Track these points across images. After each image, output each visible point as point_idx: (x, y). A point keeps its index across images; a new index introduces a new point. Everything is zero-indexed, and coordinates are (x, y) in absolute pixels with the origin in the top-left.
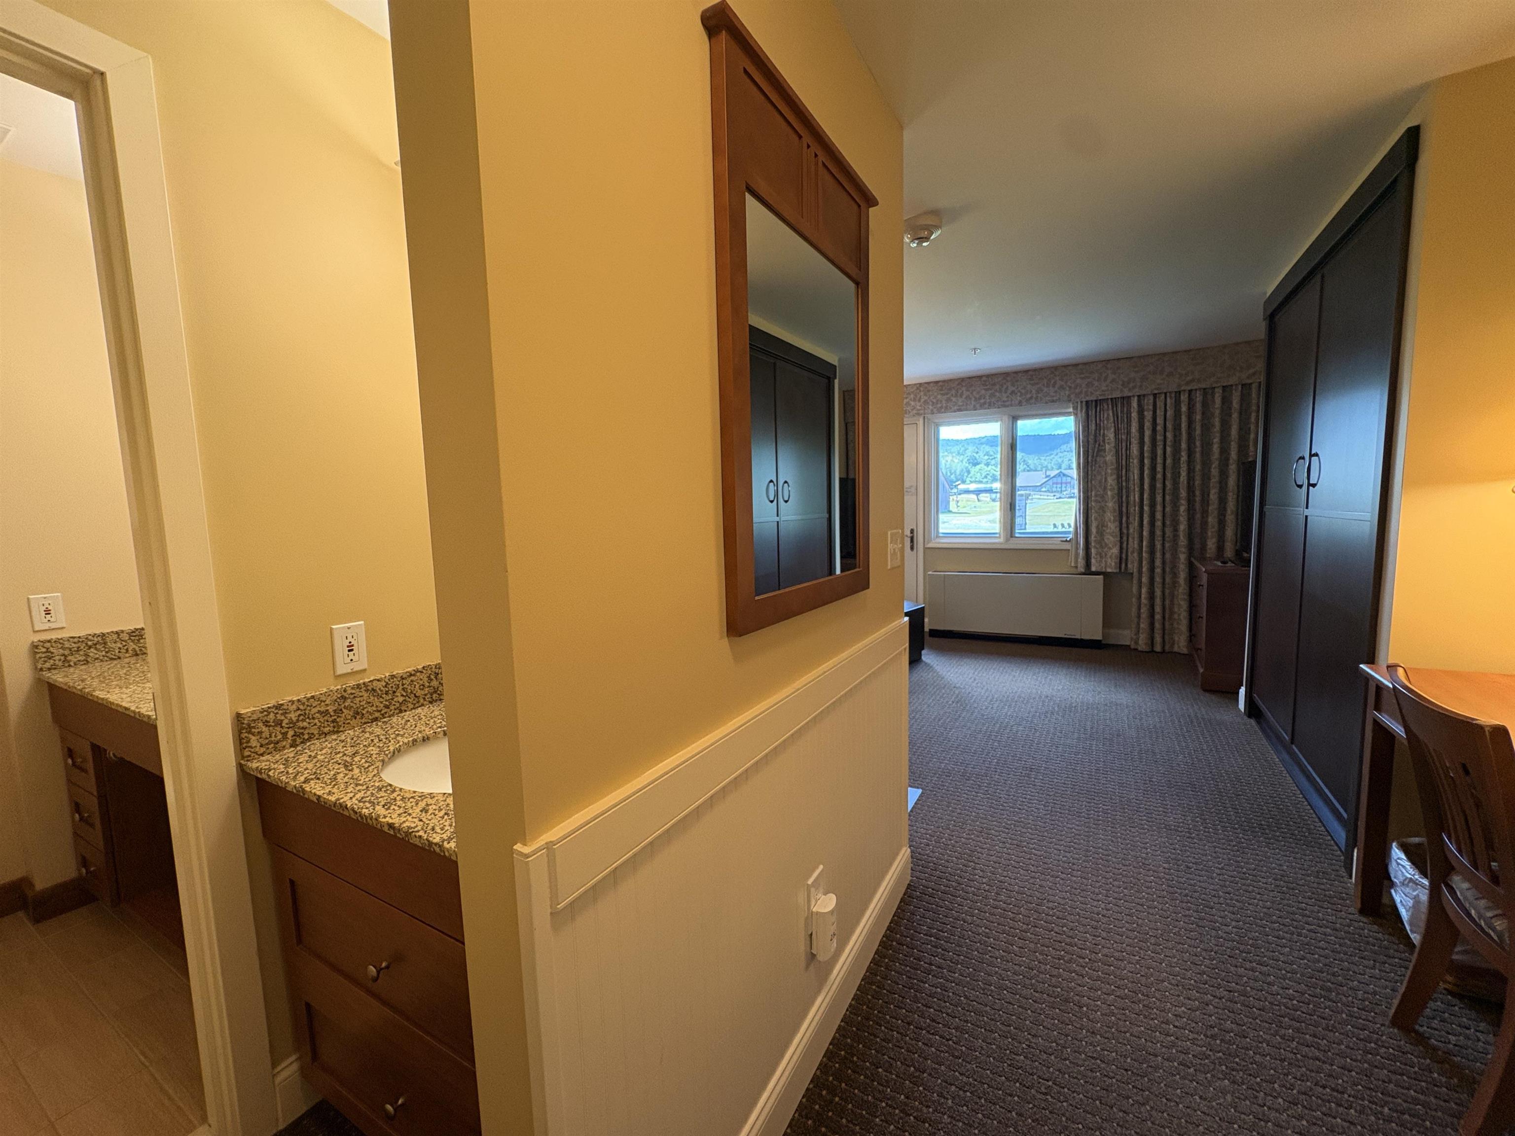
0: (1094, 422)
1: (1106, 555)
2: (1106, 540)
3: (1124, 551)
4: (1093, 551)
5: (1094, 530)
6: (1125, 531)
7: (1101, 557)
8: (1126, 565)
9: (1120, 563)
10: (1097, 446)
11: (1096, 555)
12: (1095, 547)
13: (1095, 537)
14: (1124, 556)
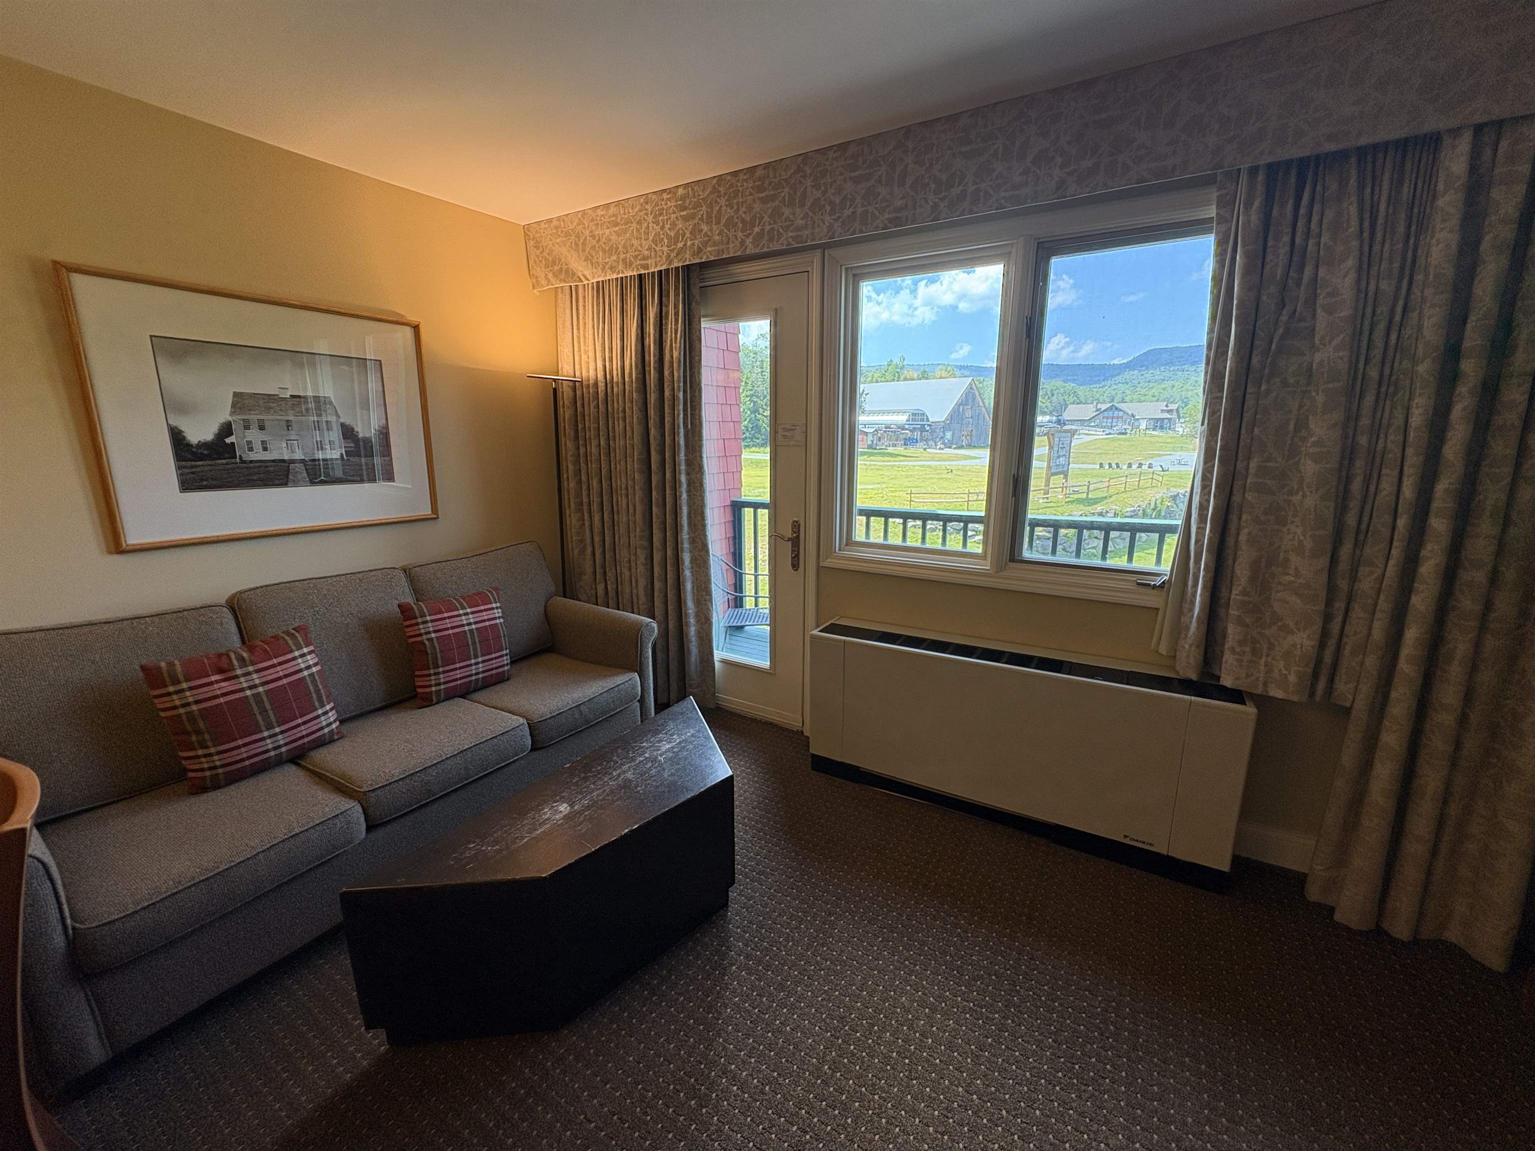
0: (1286, 239)
1: (1271, 647)
2: (1276, 606)
3: (1332, 643)
4: (1233, 631)
5: (1242, 571)
6: (1343, 584)
7: (1254, 651)
8: (1331, 681)
9: (1315, 675)
10: (1284, 318)
11: (1242, 643)
12: (1240, 621)
13: (1244, 593)
14: (1328, 657)
